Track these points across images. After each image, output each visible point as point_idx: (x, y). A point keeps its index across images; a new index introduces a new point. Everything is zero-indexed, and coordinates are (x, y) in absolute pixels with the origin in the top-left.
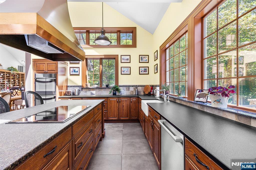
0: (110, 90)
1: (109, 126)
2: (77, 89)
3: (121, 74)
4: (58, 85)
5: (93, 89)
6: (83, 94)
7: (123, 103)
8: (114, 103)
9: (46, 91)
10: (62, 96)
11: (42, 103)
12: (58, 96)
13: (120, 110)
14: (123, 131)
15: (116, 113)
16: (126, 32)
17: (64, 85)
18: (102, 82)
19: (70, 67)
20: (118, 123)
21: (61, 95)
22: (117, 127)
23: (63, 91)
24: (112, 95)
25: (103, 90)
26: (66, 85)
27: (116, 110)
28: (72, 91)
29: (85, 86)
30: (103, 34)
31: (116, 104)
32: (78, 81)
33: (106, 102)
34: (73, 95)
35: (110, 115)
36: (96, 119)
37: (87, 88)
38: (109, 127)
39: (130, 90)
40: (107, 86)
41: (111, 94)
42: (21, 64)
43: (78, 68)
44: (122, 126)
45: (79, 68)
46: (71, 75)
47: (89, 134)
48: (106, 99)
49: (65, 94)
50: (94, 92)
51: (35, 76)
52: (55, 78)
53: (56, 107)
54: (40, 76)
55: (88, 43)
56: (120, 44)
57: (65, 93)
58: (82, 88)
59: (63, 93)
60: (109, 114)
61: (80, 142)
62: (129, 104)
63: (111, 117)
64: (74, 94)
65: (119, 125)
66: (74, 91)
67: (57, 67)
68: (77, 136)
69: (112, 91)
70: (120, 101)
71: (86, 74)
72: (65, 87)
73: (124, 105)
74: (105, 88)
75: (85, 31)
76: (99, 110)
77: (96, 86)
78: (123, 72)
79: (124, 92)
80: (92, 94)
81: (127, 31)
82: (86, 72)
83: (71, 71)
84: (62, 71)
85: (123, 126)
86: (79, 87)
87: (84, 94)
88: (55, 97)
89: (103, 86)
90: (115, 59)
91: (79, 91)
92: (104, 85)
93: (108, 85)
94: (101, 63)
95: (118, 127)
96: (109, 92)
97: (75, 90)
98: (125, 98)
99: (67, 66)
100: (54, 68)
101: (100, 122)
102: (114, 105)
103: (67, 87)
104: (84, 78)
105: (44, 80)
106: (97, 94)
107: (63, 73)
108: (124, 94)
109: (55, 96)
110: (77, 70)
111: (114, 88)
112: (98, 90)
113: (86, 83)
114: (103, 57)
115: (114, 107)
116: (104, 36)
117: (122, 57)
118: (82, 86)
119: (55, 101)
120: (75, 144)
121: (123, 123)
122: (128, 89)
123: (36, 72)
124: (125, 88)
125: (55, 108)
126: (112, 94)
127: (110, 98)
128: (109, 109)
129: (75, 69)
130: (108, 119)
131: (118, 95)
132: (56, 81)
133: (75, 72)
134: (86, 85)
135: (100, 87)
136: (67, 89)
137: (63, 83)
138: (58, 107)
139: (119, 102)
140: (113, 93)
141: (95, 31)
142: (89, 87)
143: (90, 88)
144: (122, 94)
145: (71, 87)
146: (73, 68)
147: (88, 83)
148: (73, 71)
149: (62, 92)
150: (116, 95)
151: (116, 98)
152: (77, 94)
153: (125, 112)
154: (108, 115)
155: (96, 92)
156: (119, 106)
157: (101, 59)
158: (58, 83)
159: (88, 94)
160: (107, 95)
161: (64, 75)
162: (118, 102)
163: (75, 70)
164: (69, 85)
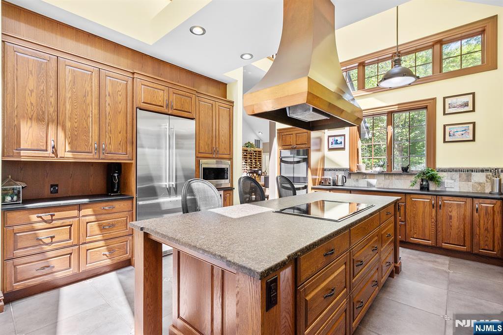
0: (413, 178)
1: (410, 254)
2: (340, 175)
3: (445, 141)
4: (310, 168)
5: (372, 175)
6: (351, 183)
7: (450, 209)
8: (425, 208)
9: (294, 177)
10: (317, 186)
11: (295, 194)
12: (310, 185)
13: (439, 225)
14: (449, 274)
15: (429, 230)
16: (461, 37)
17: (319, 167)
18: (391, 162)
19: (329, 137)
20: (434, 255)
21: (314, 184)
22: (433, 262)
23: (318, 177)
24: (419, 189)
25: (394, 178)
26: (321, 167)
27: (429, 223)
28: (331, 178)
29: (355, 170)
30: (397, 66)
31: (428, 209)
32: (342, 159)
33: (403, 204)
34: (333, 185)
35: (412, 233)
36: (384, 231)
37: (360, 173)
38: (411, 256)
39: (472, 181)
40: (405, 170)
41: (414, 188)
42: (258, 136)
43: (343, 137)
44: (448, 262)
45: (344, 135)
46: (330, 149)
47: (371, 252)
48: (404, 197)
49: (321, 183)
50: (373, 181)
51: (281, 154)
52: (306, 157)
53: (308, 202)
54: (286, 153)
55: (362, 86)
56: (441, 71)
57: (320, 180)
58: (350, 173)
59: (317, 181)
60: (411, 231)
61: (359, 260)
62: (468, 213)
63: (415, 237)
64: (335, 184)
65: (438, 258)
66: (334, 179)
67: (309, 138)
68: (356, 246)
69: (419, 180)
70: (440, 206)
71: (357, 146)
72: (321, 170)
73: (454, 214)
74: (400, 174)
75: (357, 64)
76: (390, 215)
77: (378, 169)
78: (450, 136)
79: (452, 184)
80: (369, 184)
81: (464, 34)
82: (357, 143)
83: (330, 143)
84: (316, 144)
85: (450, 263)
86: (344, 171)
87: (353, 185)
88: (306, 187)
89: (395, 170)
90: (426, 108)
91: (344, 179)
92: (397, 168)
93: (407, 168)
94: (390, 122)
95: (435, 262)
96: (410, 184)
97: (338, 176)
98: (455, 198)
99: (323, 134)
100: (304, 140)
101: (390, 240)
102: (424, 212)
103: (324, 170)
104: (354, 154)
105: (291, 160)
106: (382, 186)
107: (318, 148)
108: (453, 190)
109: (306, 184)
110: (340, 139)
111: (424, 174)
112: (382, 178)
113: (358, 163)
114: (396, 108)
115: (424, 217)
116: (400, 69)
117: (448, 101)
118: (350, 169)
119: (307, 193)
120: (353, 259)
121: (449, 256)
122: (468, 176)
123: (281, 148)
124: (456, 175)
125: (307, 204)
126: (417, 187)
127: (412, 196)
128: (410, 219)
129: (336, 138)
130: (407, 240)
131: (435, 191)
132: (307, 160)
133: (337, 143)
134: (358, 167)
135: (387, 171)
136: (323, 174)
137: (318, 163)
138: (310, 204)
139: (436, 207)
140: (421, 185)
141: (376, 59)
142: (363, 170)
143: (365, 174)
144: (447, 190)
145: (330, 170)
146: (333, 138)
147: (361, 164)
148: (333, 143)
149: (316, 179)
150: (428, 190)
151: (430, 197)
152: (340, 183)
153: (454, 232)
154: (407, 231)
155: (377, 180)
156: (436, 216)
157: (390, 114)
158: (310, 164)
159: (362, 184)
160: (406, 188)
161: (319, 150)
162: (435, 205)
163: (337, 140)
164: (326, 167)
